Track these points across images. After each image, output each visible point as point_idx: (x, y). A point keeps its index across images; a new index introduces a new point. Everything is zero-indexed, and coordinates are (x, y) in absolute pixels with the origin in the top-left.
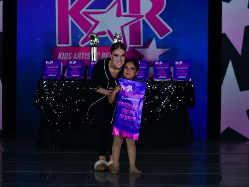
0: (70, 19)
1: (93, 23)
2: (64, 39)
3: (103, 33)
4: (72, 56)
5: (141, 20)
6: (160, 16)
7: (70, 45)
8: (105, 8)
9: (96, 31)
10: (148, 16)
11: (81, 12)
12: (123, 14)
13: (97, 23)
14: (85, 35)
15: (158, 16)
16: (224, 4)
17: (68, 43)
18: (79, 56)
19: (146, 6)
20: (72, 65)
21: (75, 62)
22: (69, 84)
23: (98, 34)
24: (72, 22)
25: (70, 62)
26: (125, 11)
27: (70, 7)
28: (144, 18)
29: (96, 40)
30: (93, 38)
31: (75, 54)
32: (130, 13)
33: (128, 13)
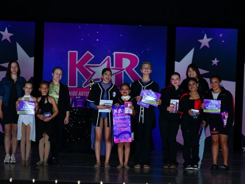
0: (77, 69)
1: (92, 73)
2: (73, 82)
3: (98, 79)
4: (78, 93)
5: (123, 72)
6: (135, 69)
7: (77, 86)
8: (99, 64)
9: (94, 78)
10: (127, 69)
11: (84, 66)
12: (111, 67)
13: (94, 73)
14: (87, 80)
15: (133, 69)
16: (176, 63)
17: (75, 85)
18: (82, 94)
19: (126, 62)
20: (77, 99)
21: (79, 97)
22: (75, 111)
23: (95, 80)
24: (78, 72)
25: (77, 97)
26: (112, 66)
27: (77, 62)
28: (125, 71)
29: (93, 83)
30: (91, 82)
31: (80, 92)
32: (116, 67)
33: (114, 67)
